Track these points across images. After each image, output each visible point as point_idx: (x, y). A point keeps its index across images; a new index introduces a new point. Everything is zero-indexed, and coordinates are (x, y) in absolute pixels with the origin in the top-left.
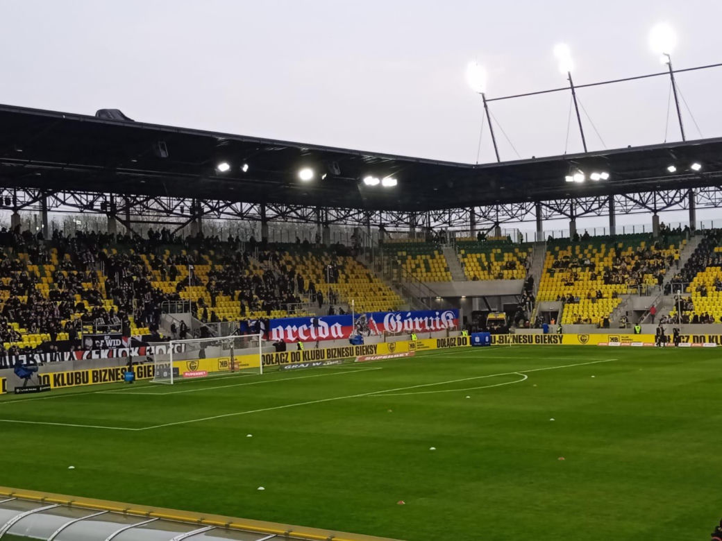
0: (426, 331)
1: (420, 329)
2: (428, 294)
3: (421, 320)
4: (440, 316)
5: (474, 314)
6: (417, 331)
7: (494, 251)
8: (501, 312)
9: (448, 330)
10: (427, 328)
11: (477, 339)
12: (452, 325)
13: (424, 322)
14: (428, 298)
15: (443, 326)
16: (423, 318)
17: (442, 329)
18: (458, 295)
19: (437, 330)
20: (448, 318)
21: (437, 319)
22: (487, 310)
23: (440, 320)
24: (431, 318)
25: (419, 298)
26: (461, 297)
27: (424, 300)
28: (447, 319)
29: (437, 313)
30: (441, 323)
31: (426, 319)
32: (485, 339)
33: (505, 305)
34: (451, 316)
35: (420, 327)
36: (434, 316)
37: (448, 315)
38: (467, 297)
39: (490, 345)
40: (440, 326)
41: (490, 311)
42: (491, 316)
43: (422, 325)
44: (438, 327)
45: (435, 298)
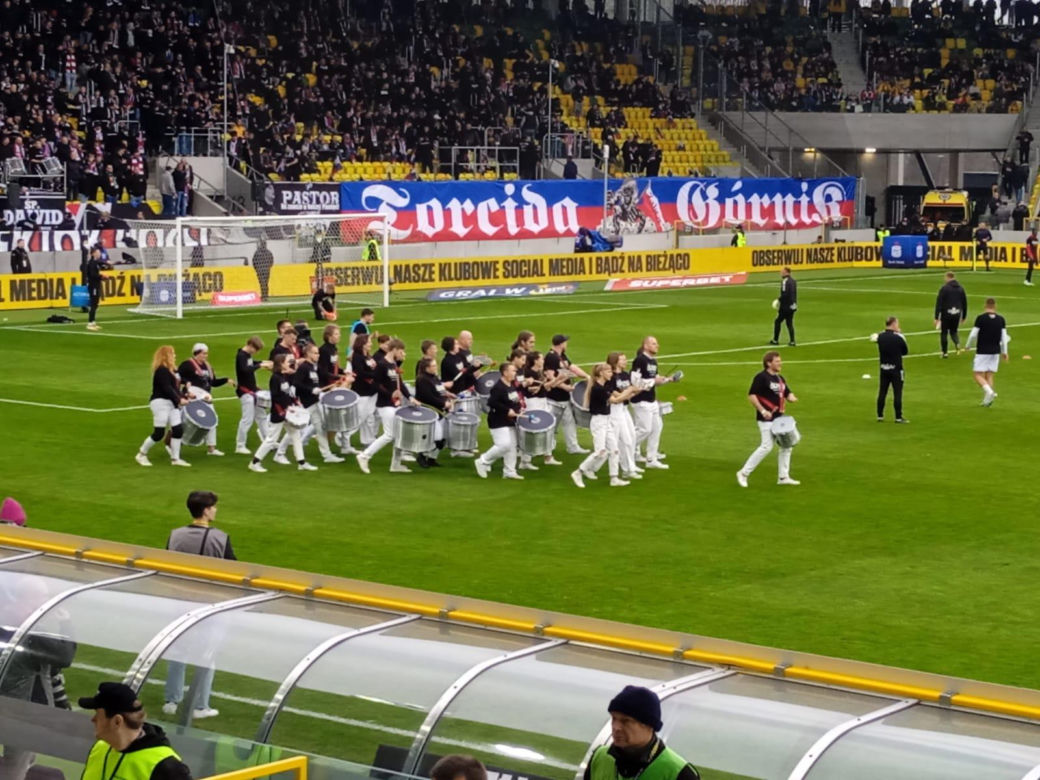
0: (777, 227)
1: (762, 222)
2: (785, 141)
3: (766, 200)
4: (810, 193)
5: (893, 192)
6: (755, 227)
7: (950, 42)
8: (956, 190)
9: (830, 226)
10: (780, 220)
11: (896, 251)
12: (837, 215)
13: (772, 205)
14: (784, 151)
15: (816, 218)
16: (771, 196)
17: (814, 224)
18: (855, 146)
19: (801, 225)
20: (828, 198)
21: (804, 199)
22: (925, 184)
23: (811, 203)
24: (790, 199)
25: (763, 149)
26: (862, 152)
27: (775, 155)
28: (827, 201)
29: (805, 186)
30: (812, 209)
31: (778, 198)
32: (915, 251)
33: (966, 176)
34: (837, 194)
35: (763, 216)
36: (797, 194)
37: (830, 191)
38: (879, 152)
39: (924, 266)
40: (810, 216)
41: (930, 187)
42: (932, 198)
43: (768, 212)
44: (806, 219)
45: (801, 151)
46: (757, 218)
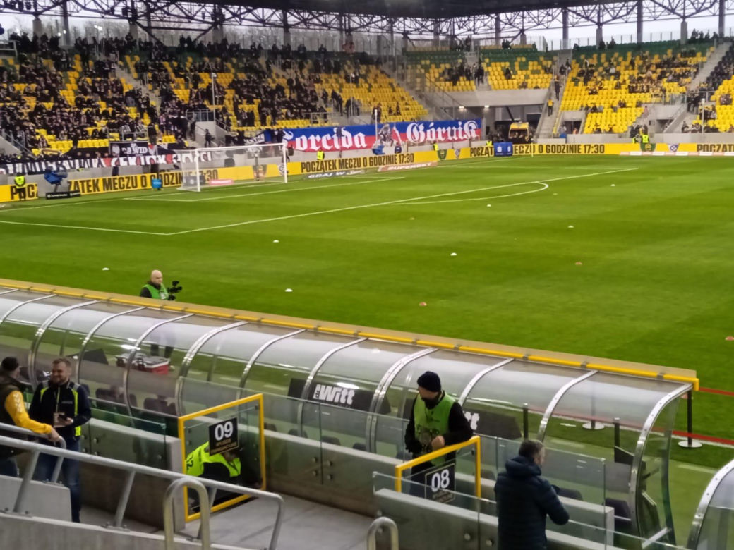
1: (442, 139)
2: (451, 104)
5: (497, 124)
6: (440, 142)
7: (519, 59)
8: (524, 122)
9: (471, 140)
10: (450, 138)
11: (499, 149)
12: (474, 135)
13: (447, 132)
14: (451, 109)
15: (465, 136)
18: (481, 105)
20: (470, 128)
21: (460, 129)
22: (511, 120)
23: (463, 130)
25: (442, 108)
26: (483, 107)
27: (447, 110)
28: (470, 129)
29: (460, 123)
32: (507, 149)
33: (528, 115)
34: (474, 126)
35: (443, 137)
37: (471, 125)
38: (490, 107)
39: (511, 155)
41: (513, 121)
42: (514, 126)
43: (445, 135)
45: (458, 108)
46: (440, 138)
